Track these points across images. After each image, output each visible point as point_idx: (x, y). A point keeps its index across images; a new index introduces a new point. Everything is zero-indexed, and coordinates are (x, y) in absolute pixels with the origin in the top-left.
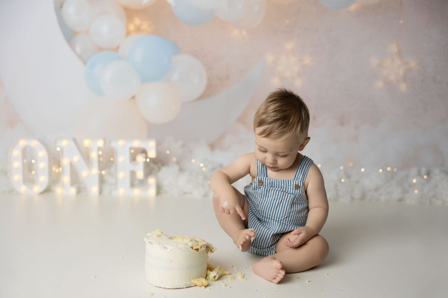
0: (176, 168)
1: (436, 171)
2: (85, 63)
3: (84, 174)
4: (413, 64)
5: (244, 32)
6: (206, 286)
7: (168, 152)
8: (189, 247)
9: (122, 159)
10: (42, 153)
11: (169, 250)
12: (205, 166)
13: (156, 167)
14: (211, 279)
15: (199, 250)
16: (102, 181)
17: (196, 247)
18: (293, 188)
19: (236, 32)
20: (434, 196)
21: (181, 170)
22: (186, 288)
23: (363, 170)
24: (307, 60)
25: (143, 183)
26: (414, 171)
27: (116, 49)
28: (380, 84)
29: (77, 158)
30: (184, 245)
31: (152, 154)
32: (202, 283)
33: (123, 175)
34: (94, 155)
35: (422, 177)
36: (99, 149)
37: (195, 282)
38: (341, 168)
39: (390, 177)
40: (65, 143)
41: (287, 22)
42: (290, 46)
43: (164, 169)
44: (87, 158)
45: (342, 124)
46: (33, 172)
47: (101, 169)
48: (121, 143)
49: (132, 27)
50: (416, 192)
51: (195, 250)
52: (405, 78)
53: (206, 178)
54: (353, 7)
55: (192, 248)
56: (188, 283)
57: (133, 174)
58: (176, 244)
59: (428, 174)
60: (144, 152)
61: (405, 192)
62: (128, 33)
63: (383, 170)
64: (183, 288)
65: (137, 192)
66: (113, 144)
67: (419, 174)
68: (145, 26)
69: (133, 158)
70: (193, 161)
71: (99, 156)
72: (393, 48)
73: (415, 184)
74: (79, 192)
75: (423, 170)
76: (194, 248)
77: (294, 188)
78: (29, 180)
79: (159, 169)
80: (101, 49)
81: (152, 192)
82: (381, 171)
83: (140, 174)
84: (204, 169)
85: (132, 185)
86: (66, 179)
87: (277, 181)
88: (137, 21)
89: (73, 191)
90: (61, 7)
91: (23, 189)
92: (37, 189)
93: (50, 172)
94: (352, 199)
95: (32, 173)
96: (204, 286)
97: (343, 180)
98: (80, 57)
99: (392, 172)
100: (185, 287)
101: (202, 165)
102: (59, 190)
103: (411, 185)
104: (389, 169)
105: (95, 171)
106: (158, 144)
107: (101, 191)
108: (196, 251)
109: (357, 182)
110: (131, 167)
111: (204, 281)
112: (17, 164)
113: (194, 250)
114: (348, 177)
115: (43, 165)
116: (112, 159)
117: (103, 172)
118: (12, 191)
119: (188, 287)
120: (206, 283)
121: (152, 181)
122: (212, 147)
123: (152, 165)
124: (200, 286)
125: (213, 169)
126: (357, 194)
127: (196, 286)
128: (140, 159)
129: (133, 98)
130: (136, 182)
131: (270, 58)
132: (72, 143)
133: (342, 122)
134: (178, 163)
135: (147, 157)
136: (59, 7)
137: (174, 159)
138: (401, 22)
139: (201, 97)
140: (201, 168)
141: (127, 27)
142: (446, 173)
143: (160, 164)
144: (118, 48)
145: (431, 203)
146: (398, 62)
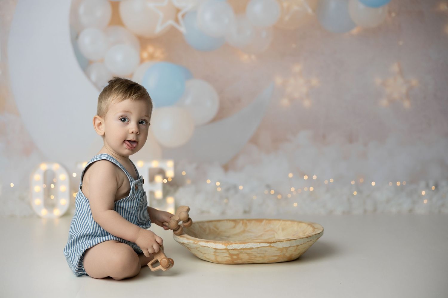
0: (193, 188)
1: (443, 183)
4: (414, 82)
5: (253, 57)
7: (184, 173)
10: (63, 177)
12: (220, 186)
13: (172, 189)
19: (245, 57)
20: (443, 205)
21: (198, 191)
23: (373, 184)
24: (315, 82)
25: (161, 203)
26: (423, 184)
28: (384, 102)
31: (170, 174)
35: (430, 189)
38: (353, 182)
39: (399, 190)
41: (294, 46)
42: (297, 68)
43: (181, 190)
45: (351, 141)
46: (52, 197)
48: (140, 164)
49: (145, 55)
50: (425, 201)
52: (407, 96)
53: (221, 197)
54: (355, 31)
57: (152, 193)
59: (437, 186)
60: (162, 172)
61: (414, 203)
62: (142, 61)
67: (427, 186)
68: (158, 54)
69: (152, 179)
70: (209, 181)
72: (395, 68)
73: (424, 196)
75: (431, 183)
78: (50, 205)
79: (175, 191)
82: (390, 184)
83: (159, 194)
84: (219, 189)
88: (151, 49)
90: (77, 38)
91: (44, 212)
92: (57, 212)
93: (71, 196)
94: (365, 211)
97: (355, 193)
98: (95, 85)
99: (401, 184)
101: (218, 184)
103: (421, 197)
104: (398, 184)
109: (369, 196)
110: (150, 187)
112: (38, 189)
114: (360, 192)
115: (64, 188)
118: (34, 216)
121: (170, 200)
122: (226, 168)
123: (168, 188)
125: (228, 190)
126: (369, 207)
128: (159, 179)
130: (154, 203)
131: (279, 80)
133: (351, 139)
135: (165, 177)
136: (75, 38)
137: (188, 182)
138: (401, 43)
139: (215, 120)
140: (218, 187)
141: (141, 55)
143: (175, 187)
144: (132, 75)
145: (440, 211)
146: (400, 81)
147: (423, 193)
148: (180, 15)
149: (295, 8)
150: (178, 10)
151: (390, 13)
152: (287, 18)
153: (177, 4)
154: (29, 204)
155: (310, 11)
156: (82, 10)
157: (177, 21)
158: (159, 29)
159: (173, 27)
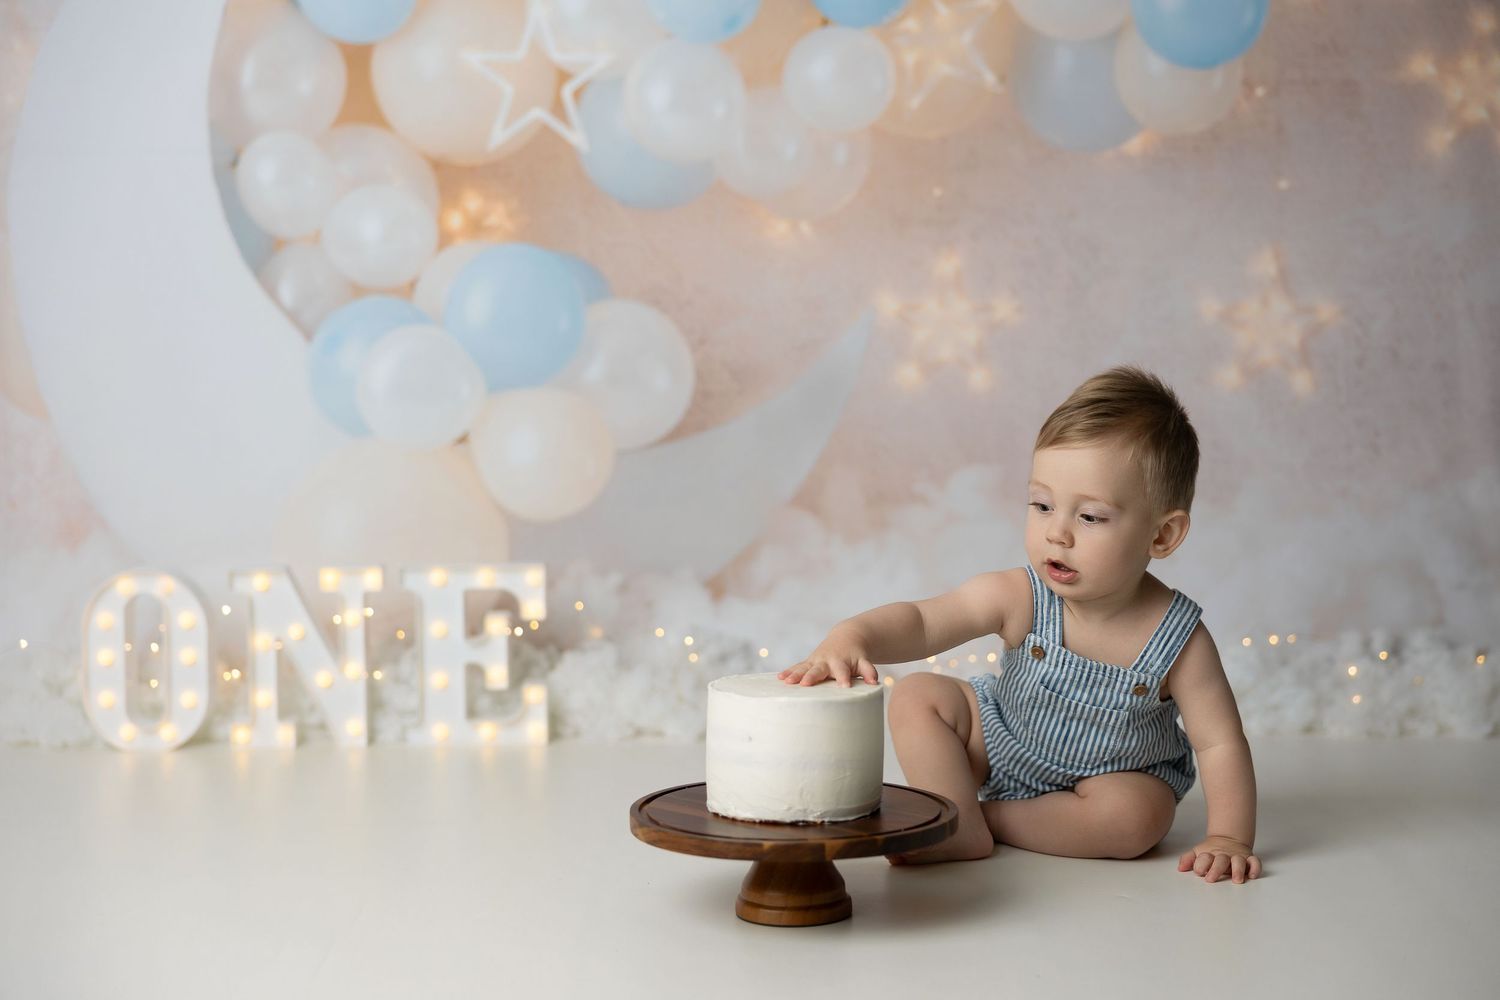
0: (609, 654)
1: (1418, 640)
2: (308, 335)
3: (321, 678)
4: (1326, 310)
5: (805, 227)
7: (579, 606)
9: (441, 627)
10: (188, 618)
12: (697, 649)
13: (540, 657)
16: (375, 704)
19: (781, 228)
20: (1413, 712)
21: (624, 664)
24: (1004, 309)
25: (505, 703)
26: (1350, 641)
27: (409, 290)
28: (1229, 376)
29: (297, 630)
31: (534, 609)
33: (442, 679)
34: (352, 618)
35: (1374, 658)
36: (368, 599)
39: (1274, 662)
40: (259, 582)
41: (937, 192)
42: (947, 265)
43: (569, 659)
46: (154, 683)
47: (372, 665)
48: (437, 577)
49: (455, 221)
50: (1356, 699)
52: (1305, 356)
54: (1135, 145)
57: (475, 672)
59: (1396, 650)
60: (507, 603)
61: (1320, 702)
62: (445, 239)
63: (1254, 641)
65: (486, 731)
66: (412, 582)
67: (1367, 649)
68: (497, 216)
69: (474, 629)
70: (660, 632)
71: (367, 622)
72: (1265, 265)
73: (1353, 680)
74: (301, 740)
75: (1379, 638)
78: (146, 710)
79: (552, 664)
80: (358, 291)
81: (536, 729)
82: (1247, 642)
83: (498, 675)
84: (694, 658)
85: (472, 713)
86: (265, 697)
88: (473, 202)
89: (285, 734)
90: (234, 163)
91: (126, 733)
92: (170, 733)
93: (214, 679)
95: (150, 687)
98: (294, 316)
99: (1283, 643)
101: (689, 641)
102: (241, 734)
103: (1342, 684)
104: (1274, 640)
105: (355, 668)
106: (551, 584)
107: (372, 736)
110: (470, 653)
112: (107, 656)
115: (190, 655)
116: (401, 635)
117: (378, 675)
118: (91, 745)
121: (535, 694)
122: (717, 588)
123: (528, 651)
125: (723, 659)
128: (497, 626)
129: (463, 440)
130: (484, 702)
131: (888, 304)
132: (285, 584)
134: (609, 638)
135: (516, 620)
136: (227, 165)
137: (596, 632)
138: (1283, 184)
139: (678, 433)
140: (687, 650)
141: (440, 221)
142: (1452, 645)
143: (552, 649)
144: (413, 285)
145: (1402, 732)
146: (1280, 306)
147: (1352, 671)
148: (567, 92)
149: (942, 68)
150: (563, 76)
151: (1248, 85)
152: (915, 102)
153: (559, 57)
154: (80, 706)
155: (990, 78)
156: (248, 74)
157: (558, 109)
158: (500, 136)
159: (545, 129)
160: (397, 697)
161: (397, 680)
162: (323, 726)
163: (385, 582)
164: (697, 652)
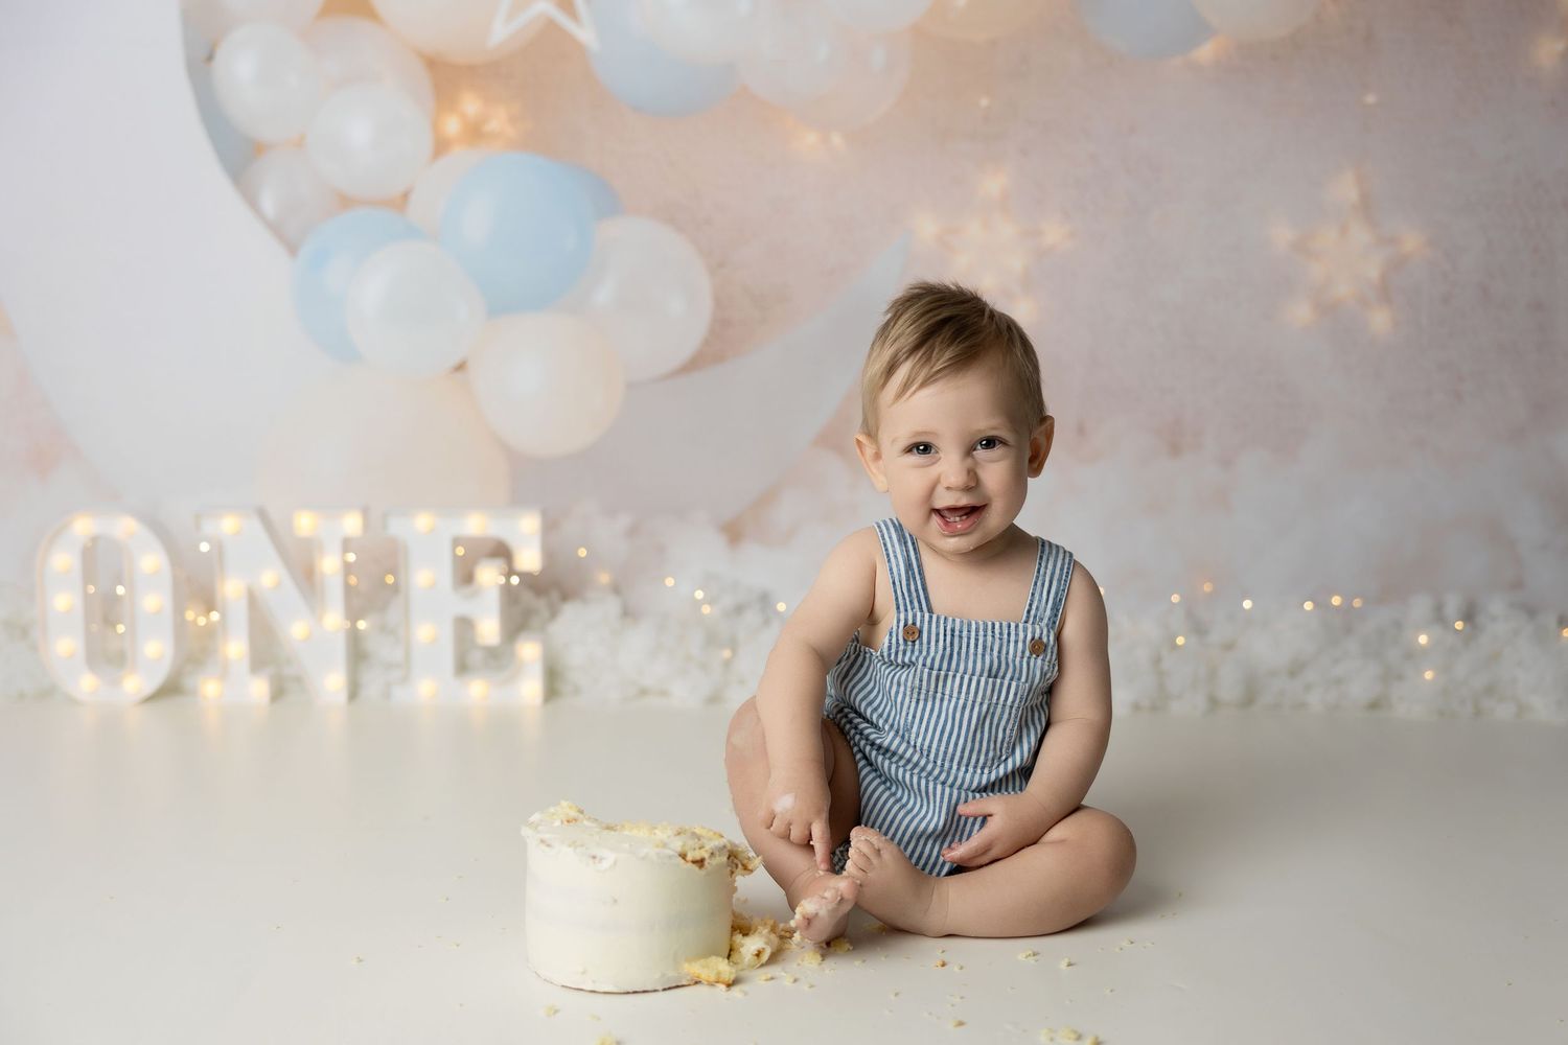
0: (612, 606)
1: (1496, 606)
2: (292, 249)
3: (297, 630)
4: (1411, 241)
5: (837, 139)
6: (731, 982)
7: (582, 552)
8: (671, 853)
9: (428, 576)
10: (151, 561)
11: (606, 865)
12: (711, 600)
13: (541, 604)
14: (746, 960)
15: (706, 863)
16: (358, 654)
17: (698, 855)
18: (1023, 652)
19: (811, 138)
20: (1490, 690)
21: (628, 614)
22: (664, 990)
23: (1247, 604)
24: (1054, 233)
25: (498, 659)
26: (1421, 606)
27: (401, 202)
28: (1300, 313)
29: (271, 577)
30: (657, 846)
31: (529, 559)
32: (719, 973)
33: (429, 633)
34: (330, 565)
35: (1449, 626)
36: (347, 545)
37: (696, 969)
38: (1175, 598)
39: (1338, 627)
40: (228, 525)
41: (984, 102)
42: (993, 184)
43: (569, 611)
44: (306, 577)
45: (1175, 450)
46: (121, 628)
47: (353, 615)
48: (423, 522)
49: (452, 126)
50: (1429, 675)
51: (694, 862)
52: (1385, 292)
53: (712, 640)
54: (1206, 52)
55: (683, 856)
56: (672, 976)
57: (464, 627)
58: (631, 845)
59: (1469, 616)
60: (501, 552)
61: (1390, 676)
62: (441, 147)
63: (1316, 604)
64: (655, 991)
65: (477, 690)
66: (396, 527)
67: (1439, 617)
68: (498, 121)
69: (465, 577)
70: (670, 582)
71: (348, 568)
72: (1345, 189)
73: (1424, 651)
74: (278, 693)
75: (1453, 604)
76: (689, 857)
77: (1027, 653)
78: (107, 656)
79: (554, 613)
80: (346, 202)
81: (530, 688)
82: (1308, 606)
83: (489, 630)
84: (706, 609)
85: (462, 667)
86: (236, 648)
87: (969, 625)
88: (471, 105)
89: (258, 689)
90: (210, 58)
91: (86, 684)
92: (135, 685)
93: (181, 628)
94: (1214, 702)
95: (116, 631)
96: (723, 983)
97: (1180, 641)
98: (276, 229)
99: (1346, 610)
100: (660, 988)
101: (699, 595)
102: (210, 688)
103: (1412, 655)
104: (1336, 601)
105: (334, 620)
106: (549, 527)
107: (354, 691)
108: (695, 867)
109: (1229, 647)
110: (459, 605)
111: (723, 967)
112: (64, 601)
113: (690, 864)
114: (1199, 629)
115: (154, 601)
116: (390, 579)
117: (362, 625)
118: (50, 692)
119: (670, 988)
120: (731, 973)
121: (529, 650)
122: (734, 533)
123: (528, 597)
124: (711, 984)
125: (739, 609)
126: (1229, 687)
127: (696, 983)
128: (489, 576)
129: (461, 367)
130: (476, 657)
131: (926, 227)
132: (256, 525)
133: (1176, 442)
134: (616, 589)
135: (511, 570)
136: (202, 60)
137: (601, 580)
138: (1371, 99)
139: (693, 365)
140: (698, 604)
141: (436, 127)
142: (1531, 611)
143: (555, 595)
144: (406, 196)
145: (1478, 713)
146: (1360, 235)
147: (1423, 639)
157: (566, 3)
158: (501, 32)
159: (551, 25)
160: (382, 649)
161: (384, 629)
162: (299, 680)
163: (367, 525)
164: (710, 604)
